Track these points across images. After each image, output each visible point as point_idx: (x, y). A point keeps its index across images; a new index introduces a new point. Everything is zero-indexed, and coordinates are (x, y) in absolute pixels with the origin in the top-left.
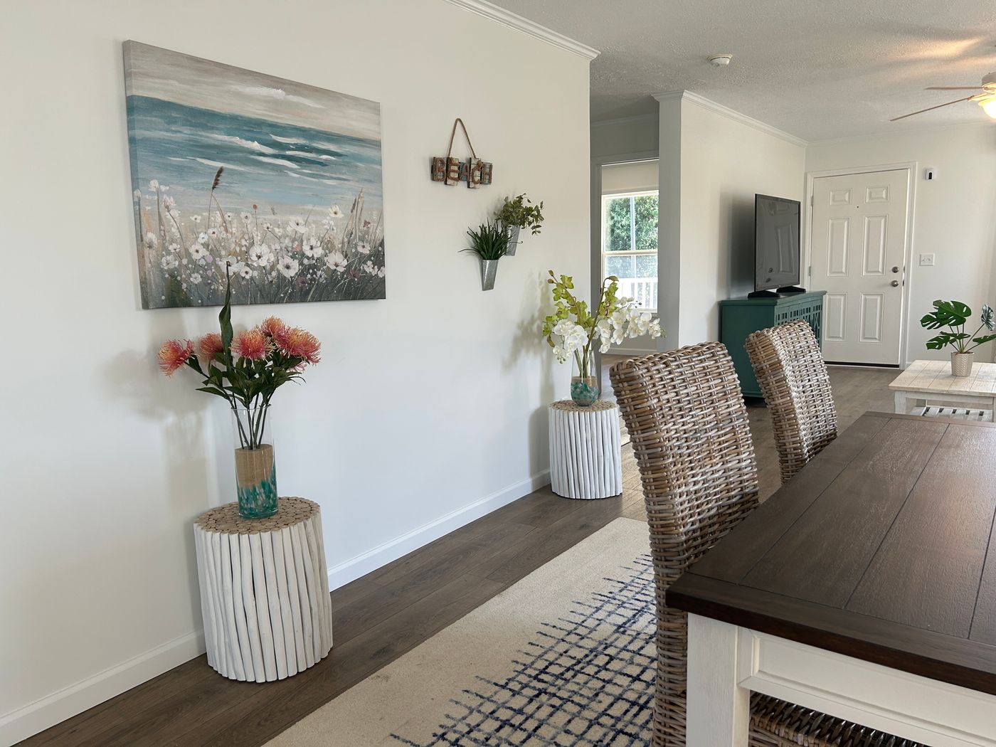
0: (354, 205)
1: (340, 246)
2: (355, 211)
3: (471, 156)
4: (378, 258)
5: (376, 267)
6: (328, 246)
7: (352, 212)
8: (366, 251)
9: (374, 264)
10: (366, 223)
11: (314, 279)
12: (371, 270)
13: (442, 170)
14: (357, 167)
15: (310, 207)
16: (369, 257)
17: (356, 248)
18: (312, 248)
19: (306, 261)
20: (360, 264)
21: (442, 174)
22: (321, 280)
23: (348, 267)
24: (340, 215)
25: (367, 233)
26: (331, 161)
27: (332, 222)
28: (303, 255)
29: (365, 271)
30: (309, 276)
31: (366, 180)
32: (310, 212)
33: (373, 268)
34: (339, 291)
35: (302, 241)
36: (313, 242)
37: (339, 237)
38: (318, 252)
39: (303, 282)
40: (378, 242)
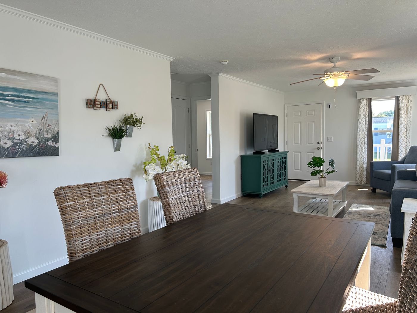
0: (43, 118)
1: (35, 134)
2: (43, 121)
3: (107, 98)
4: (56, 139)
5: (54, 143)
6: (28, 135)
7: (41, 121)
8: (49, 136)
9: (53, 142)
10: (49, 125)
11: (20, 148)
12: (51, 144)
13: (92, 104)
14: (44, 103)
15: (19, 119)
16: (50, 139)
17: (43, 135)
18: (19, 135)
19: (16, 141)
20: (45, 141)
21: (91, 105)
22: (24, 148)
23: (39, 143)
24: (35, 122)
25: (50, 129)
26: (31, 101)
27: (30, 125)
28: (14, 138)
29: (48, 145)
30: (17, 147)
31: (49, 108)
32: (19, 121)
33: (53, 143)
34: (33, 153)
36: (20, 133)
37: (34, 131)
38: (22, 137)
39: (14, 149)
40: (55, 133)
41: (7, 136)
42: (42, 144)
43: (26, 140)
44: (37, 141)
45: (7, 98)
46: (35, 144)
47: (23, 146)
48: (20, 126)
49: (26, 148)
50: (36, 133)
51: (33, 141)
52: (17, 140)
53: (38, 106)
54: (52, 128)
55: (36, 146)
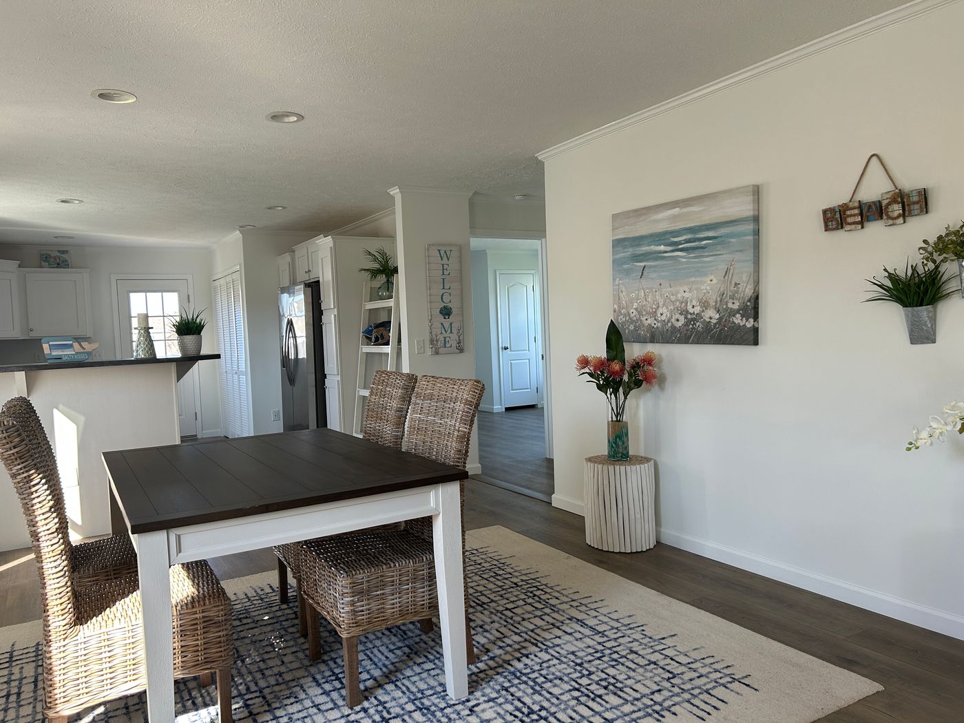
0: (726, 272)
1: (714, 304)
2: (726, 277)
5: (744, 319)
6: (705, 305)
7: (724, 277)
8: (736, 307)
9: (742, 316)
10: (736, 284)
11: (694, 328)
12: (740, 321)
13: (836, 219)
16: (738, 311)
17: (727, 305)
18: (693, 307)
19: (689, 316)
20: (730, 316)
22: (699, 329)
23: (720, 319)
24: (715, 281)
25: (737, 292)
27: (708, 288)
28: (687, 312)
29: (734, 322)
30: (691, 326)
34: (712, 337)
35: (687, 303)
36: (694, 303)
37: (713, 298)
38: (697, 310)
39: (687, 330)
40: (747, 299)
41: (679, 309)
42: (725, 321)
43: (703, 314)
44: (718, 316)
45: (680, 247)
46: (714, 321)
47: (698, 324)
48: (695, 291)
49: (702, 328)
50: (716, 302)
51: (712, 315)
52: (691, 314)
53: (720, 250)
54: (740, 290)
55: (715, 324)
